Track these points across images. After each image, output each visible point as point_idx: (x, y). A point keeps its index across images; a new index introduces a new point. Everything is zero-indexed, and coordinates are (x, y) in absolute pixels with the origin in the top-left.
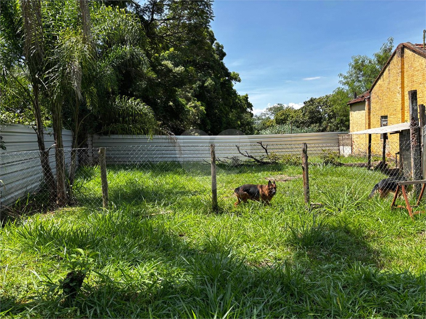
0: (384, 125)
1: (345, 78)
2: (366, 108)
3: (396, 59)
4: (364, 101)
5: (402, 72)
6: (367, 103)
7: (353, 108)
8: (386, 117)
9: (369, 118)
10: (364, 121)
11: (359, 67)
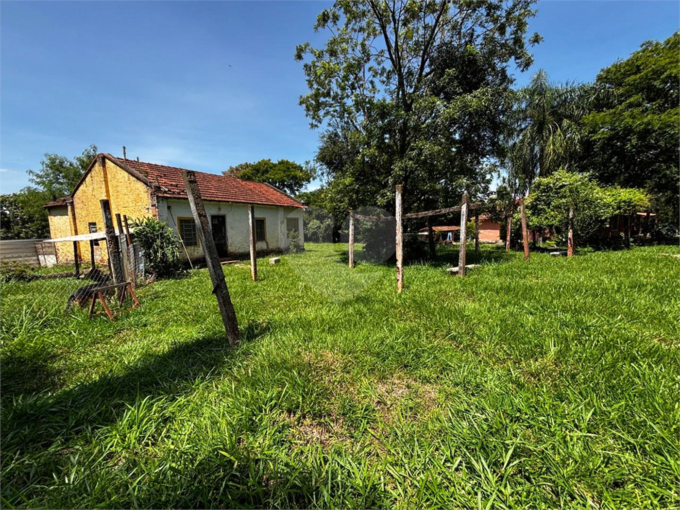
0: (93, 232)
1: (38, 176)
2: (70, 213)
3: (97, 167)
4: (66, 206)
5: (106, 181)
6: (69, 208)
7: (52, 212)
8: (94, 224)
9: (75, 224)
10: (69, 228)
11: (57, 166)
